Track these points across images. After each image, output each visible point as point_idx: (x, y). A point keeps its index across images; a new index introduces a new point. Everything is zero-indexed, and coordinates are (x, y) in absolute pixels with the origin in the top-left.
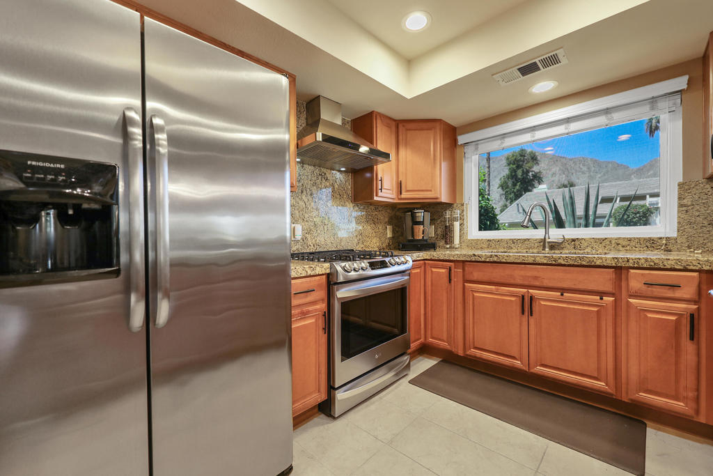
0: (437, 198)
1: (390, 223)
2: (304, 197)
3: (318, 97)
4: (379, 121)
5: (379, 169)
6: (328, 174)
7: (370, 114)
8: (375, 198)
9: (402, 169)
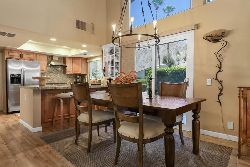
0: (81, 73)
1: (75, 78)
3: (53, 56)
4: (67, 58)
5: (67, 68)
6: (57, 69)
7: (65, 57)
8: (66, 73)
9: (73, 67)
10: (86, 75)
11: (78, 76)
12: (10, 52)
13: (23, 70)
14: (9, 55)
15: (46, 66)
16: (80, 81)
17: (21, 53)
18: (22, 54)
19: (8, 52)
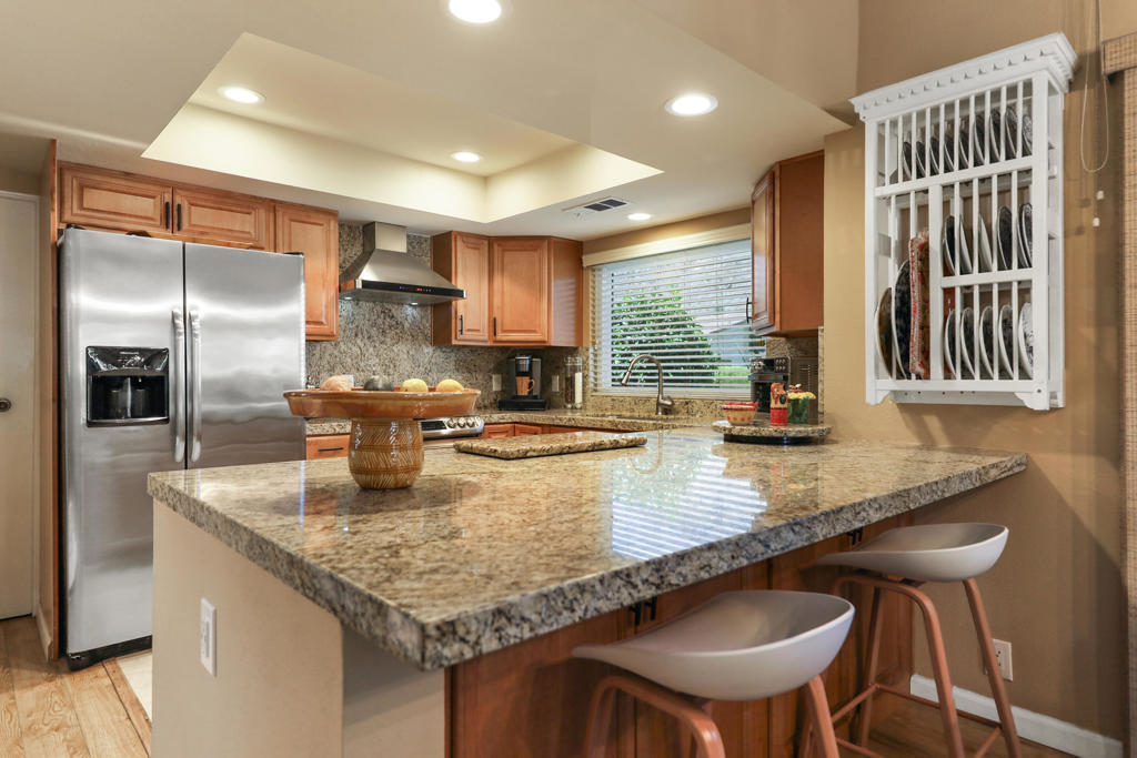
0: (544, 342)
1: (497, 370)
2: (359, 342)
3: (373, 224)
4: (459, 244)
5: (460, 305)
6: (395, 310)
7: (449, 234)
8: (454, 342)
9: (497, 301)
10: (572, 351)
11: (525, 361)
12: (88, 187)
13: (182, 324)
14: (85, 206)
15: (333, 292)
16: (536, 392)
17: (168, 198)
18: (178, 200)
19: (82, 188)
